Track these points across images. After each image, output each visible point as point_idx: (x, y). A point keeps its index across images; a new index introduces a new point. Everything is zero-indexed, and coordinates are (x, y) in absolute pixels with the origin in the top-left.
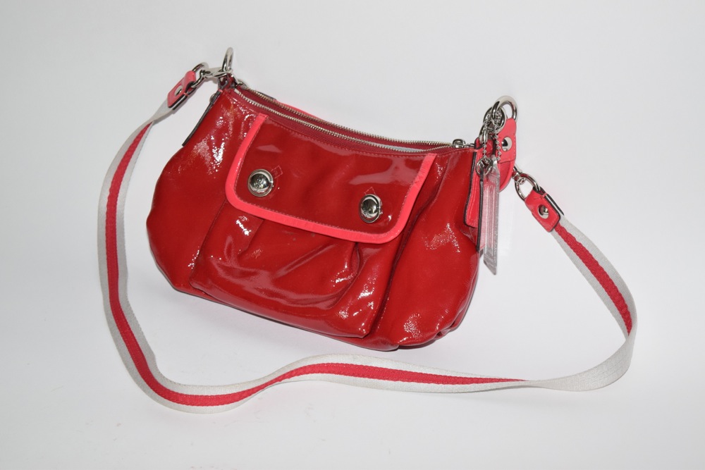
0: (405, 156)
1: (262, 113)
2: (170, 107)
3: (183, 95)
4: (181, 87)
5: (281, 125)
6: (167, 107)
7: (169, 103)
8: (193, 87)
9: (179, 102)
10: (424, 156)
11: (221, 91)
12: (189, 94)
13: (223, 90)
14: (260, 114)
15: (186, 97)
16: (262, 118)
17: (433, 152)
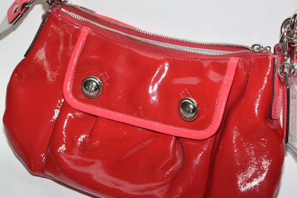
0: (211, 59)
1: (86, 26)
2: (11, 23)
3: (19, 14)
4: (16, 6)
5: (102, 36)
6: (8, 23)
7: (9, 20)
8: (27, 6)
9: (17, 19)
10: (228, 60)
11: (50, 11)
12: (24, 12)
13: (52, 9)
14: (84, 27)
15: (22, 15)
16: (86, 31)
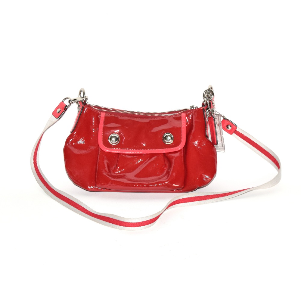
2: (57, 118)
8: (66, 108)
9: (61, 115)
14: (102, 113)
15: (64, 112)
17: (183, 113)
